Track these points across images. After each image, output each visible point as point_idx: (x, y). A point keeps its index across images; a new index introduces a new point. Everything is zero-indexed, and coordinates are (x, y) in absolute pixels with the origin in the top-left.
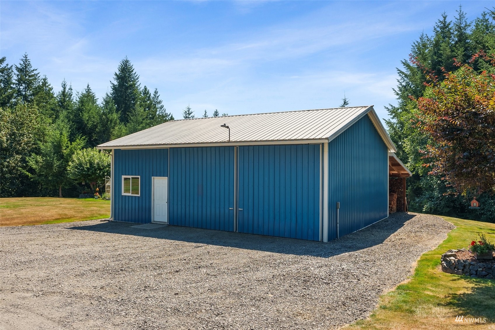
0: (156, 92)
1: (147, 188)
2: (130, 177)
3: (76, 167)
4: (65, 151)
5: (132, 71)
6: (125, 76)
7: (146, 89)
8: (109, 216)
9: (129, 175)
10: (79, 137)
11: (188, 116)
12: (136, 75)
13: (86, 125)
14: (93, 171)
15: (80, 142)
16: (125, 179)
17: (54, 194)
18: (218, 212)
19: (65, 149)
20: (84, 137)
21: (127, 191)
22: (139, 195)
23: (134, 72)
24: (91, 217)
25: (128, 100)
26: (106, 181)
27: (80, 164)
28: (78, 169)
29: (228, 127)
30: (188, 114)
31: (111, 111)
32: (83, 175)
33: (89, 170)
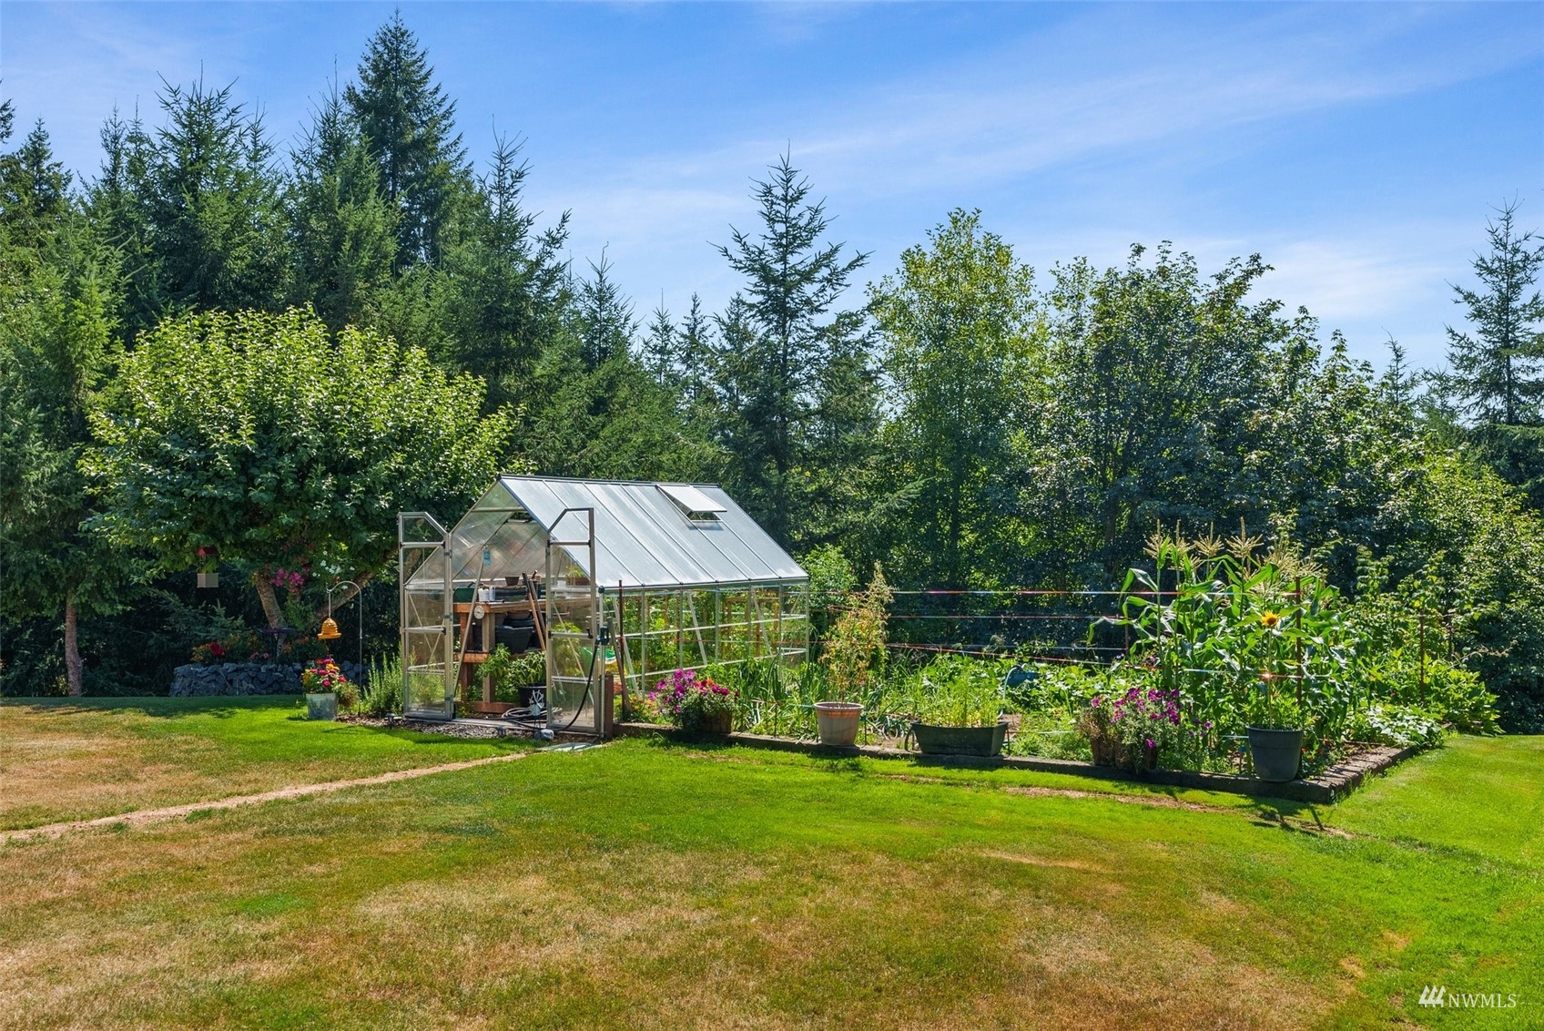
3: (148, 452)
5: (424, 80)
6: (391, 102)
11: (783, 211)
12: (439, 96)
14: (281, 481)
19: (94, 383)
23: (430, 86)
26: (407, 552)
28: (167, 461)
30: (785, 199)
32: (204, 514)
33: (254, 471)
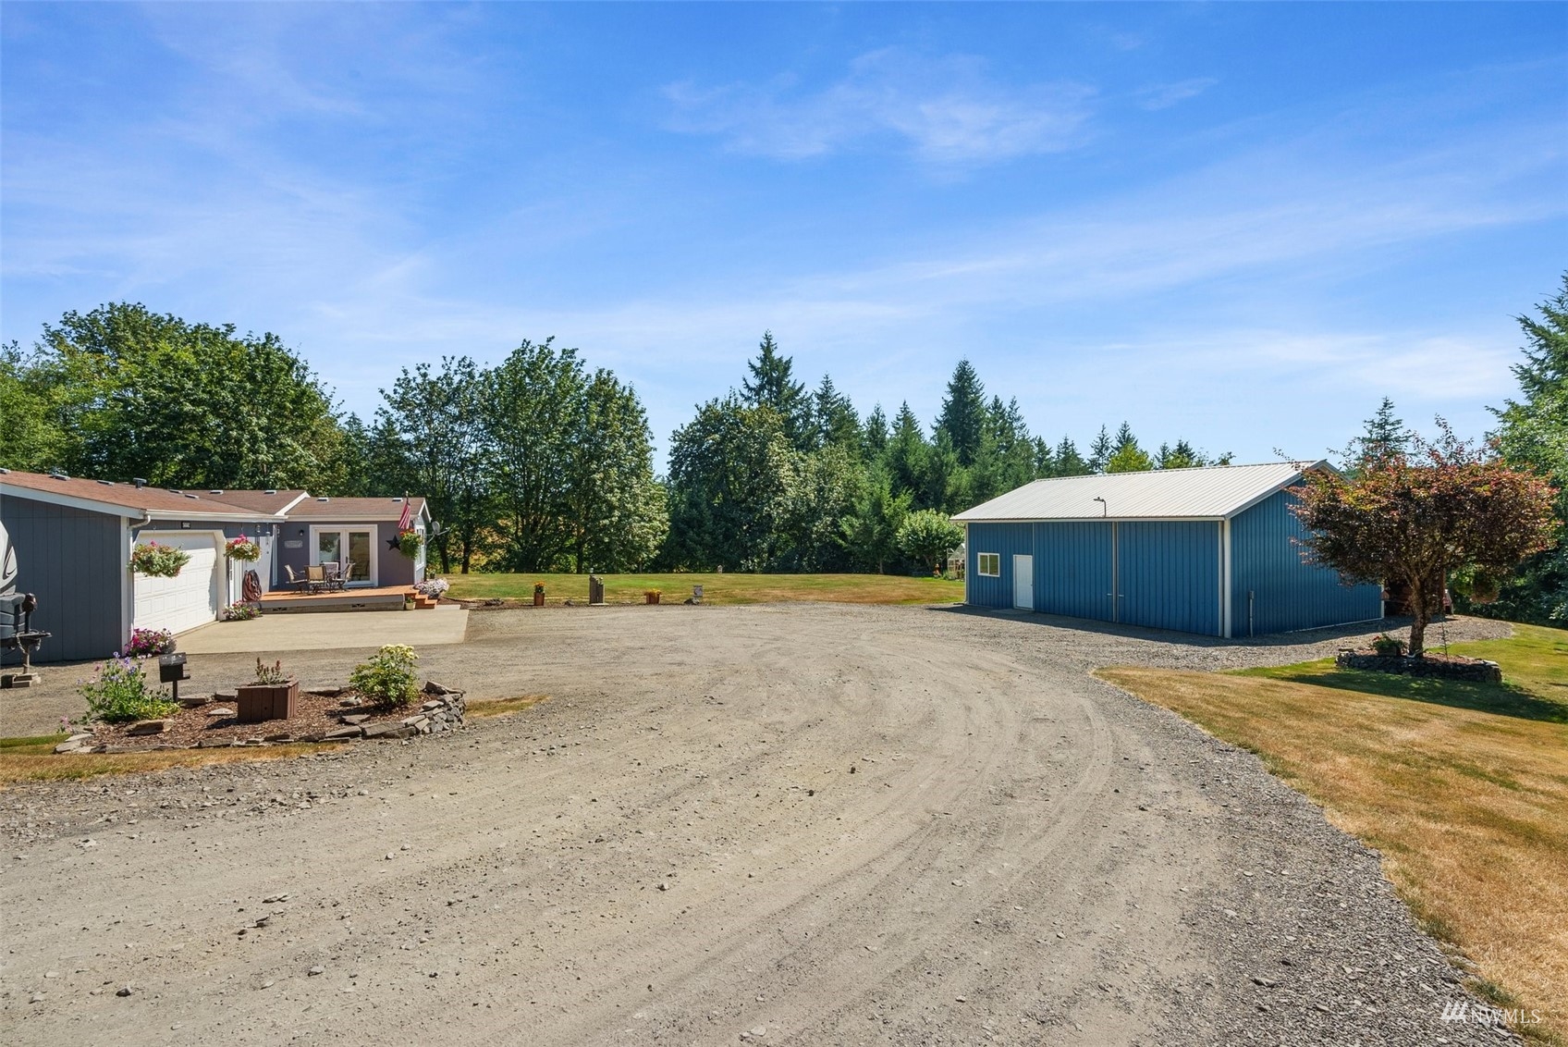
0: (1013, 403)
1: (1008, 569)
2: (988, 554)
3: (909, 535)
4: (886, 511)
5: (973, 378)
6: (963, 386)
7: (997, 400)
8: (963, 600)
9: (986, 552)
10: (904, 491)
13: (912, 471)
15: (905, 499)
16: (982, 556)
17: (873, 570)
18: (1093, 597)
19: (886, 508)
20: (910, 491)
21: (984, 570)
22: (998, 576)
23: (976, 379)
24: (941, 600)
25: (968, 424)
27: (915, 532)
28: (912, 537)
29: (1103, 501)
31: (946, 451)
32: (919, 547)
33: (926, 539)
